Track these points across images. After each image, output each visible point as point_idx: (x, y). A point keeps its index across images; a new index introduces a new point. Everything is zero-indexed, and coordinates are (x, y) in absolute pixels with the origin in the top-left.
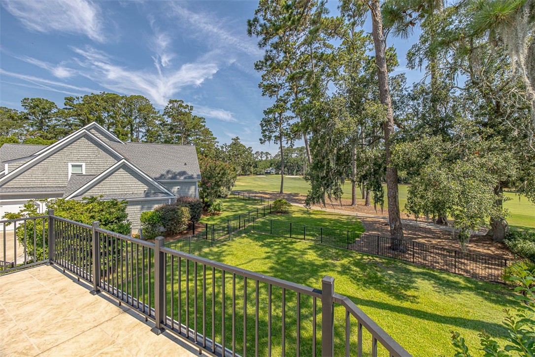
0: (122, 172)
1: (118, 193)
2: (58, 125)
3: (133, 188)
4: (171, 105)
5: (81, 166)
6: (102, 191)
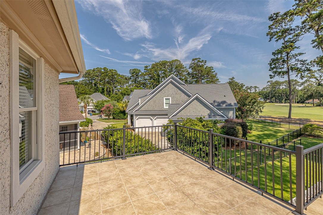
0: (196, 102)
1: (193, 115)
2: (141, 80)
3: (201, 112)
4: (193, 62)
5: (169, 99)
6: (185, 113)
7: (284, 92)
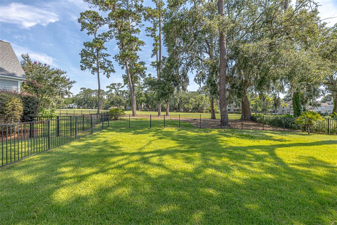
7: (95, 100)
